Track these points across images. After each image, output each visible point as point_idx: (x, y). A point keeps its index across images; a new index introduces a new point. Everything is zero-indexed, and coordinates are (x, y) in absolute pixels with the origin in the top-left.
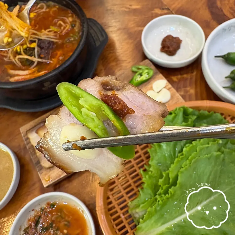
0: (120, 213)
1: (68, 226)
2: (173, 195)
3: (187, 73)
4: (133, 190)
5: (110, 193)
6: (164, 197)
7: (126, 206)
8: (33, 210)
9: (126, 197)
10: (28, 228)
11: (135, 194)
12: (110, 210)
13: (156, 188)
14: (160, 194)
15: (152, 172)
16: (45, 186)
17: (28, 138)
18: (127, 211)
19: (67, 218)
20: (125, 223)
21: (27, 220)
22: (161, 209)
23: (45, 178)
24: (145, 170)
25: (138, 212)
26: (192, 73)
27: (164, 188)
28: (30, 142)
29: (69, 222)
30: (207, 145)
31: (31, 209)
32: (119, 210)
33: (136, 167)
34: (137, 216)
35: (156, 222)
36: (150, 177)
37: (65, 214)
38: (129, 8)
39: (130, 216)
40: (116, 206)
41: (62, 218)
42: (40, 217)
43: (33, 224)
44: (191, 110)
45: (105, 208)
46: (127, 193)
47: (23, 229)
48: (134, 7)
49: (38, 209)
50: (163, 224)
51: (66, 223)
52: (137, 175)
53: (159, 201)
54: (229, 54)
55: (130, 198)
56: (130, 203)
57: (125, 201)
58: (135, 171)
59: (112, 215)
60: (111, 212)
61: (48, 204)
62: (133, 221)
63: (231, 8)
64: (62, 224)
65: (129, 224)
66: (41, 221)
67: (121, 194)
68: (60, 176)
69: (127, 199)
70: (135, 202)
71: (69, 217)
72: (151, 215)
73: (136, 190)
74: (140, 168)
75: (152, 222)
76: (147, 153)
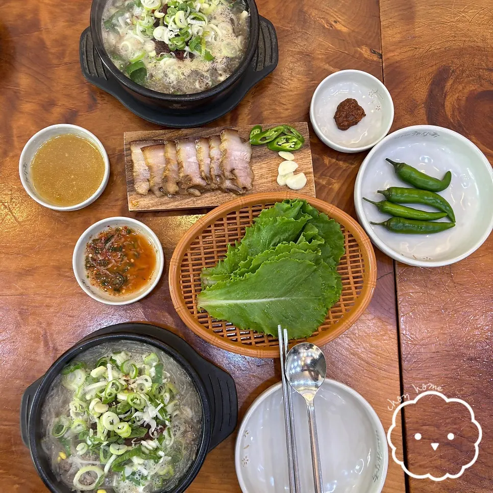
0: (191, 273)
1: (137, 257)
2: (246, 280)
3: (345, 161)
4: (213, 258)
5: (189, 252)
6: (238, 278)
7: (200, 270)
8: (108, 226)
9: (203, 261)
10: (97, 240)
11: (214, 262)
12: (183, 266)
13: (234, 267)
14: (235, 274)
15: (239, 250)
16: (130, 210)
17: (129, 149)
18: (199, 274)
19: (138, 250)
20: (192, 283)
21: (99, 233)
22: (230, 286)
23: (133, 202)
24: (233, 245)
25: (209, 280)
26: (352, 164)
27: (243, 270)
28: (131, 155)
29: (139, 254)
30: (303, 251)
31: (108, 225)
32: (191, 270)
33: (227, 238)
34: (206, 282)
35: (221, 295)
36: (235, 254)
37: (138, 245)
38: (331, 26)
39: (199, 280)
40: (190, 265)
41: (134, 248)
42: (113, 236)
43: (103, 239)
44: (311, 208)
45: (179, 263)
46: (206, 258)
47: (92, 239)
48: (339, 27)
49: (114, 227)
50: (225, 299)
51: (136, 253)
52: (225, 246)
53: (232, 279)
54: (403, 165)
55: (207, 263)
56: (205, 269)
57: (201, 264)
58: (225, 242)
59: (182, 271)
60: (183, 268)
61: (126, 228)
62: (200, 285)
63: (458, 99)
64: (132, 252)
65: (195, 286)
66: (113, 240)
67: (200, 256)
68: (149, 207)
69: (204, 263)
70: (210, 270)
71: (141, 250)
72: (218, 287)
73: (216, 259)
74: (230, 240)
75: (218, 293)
76: (243, 229)
